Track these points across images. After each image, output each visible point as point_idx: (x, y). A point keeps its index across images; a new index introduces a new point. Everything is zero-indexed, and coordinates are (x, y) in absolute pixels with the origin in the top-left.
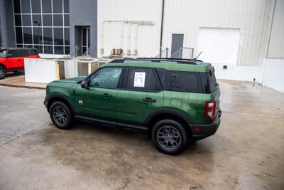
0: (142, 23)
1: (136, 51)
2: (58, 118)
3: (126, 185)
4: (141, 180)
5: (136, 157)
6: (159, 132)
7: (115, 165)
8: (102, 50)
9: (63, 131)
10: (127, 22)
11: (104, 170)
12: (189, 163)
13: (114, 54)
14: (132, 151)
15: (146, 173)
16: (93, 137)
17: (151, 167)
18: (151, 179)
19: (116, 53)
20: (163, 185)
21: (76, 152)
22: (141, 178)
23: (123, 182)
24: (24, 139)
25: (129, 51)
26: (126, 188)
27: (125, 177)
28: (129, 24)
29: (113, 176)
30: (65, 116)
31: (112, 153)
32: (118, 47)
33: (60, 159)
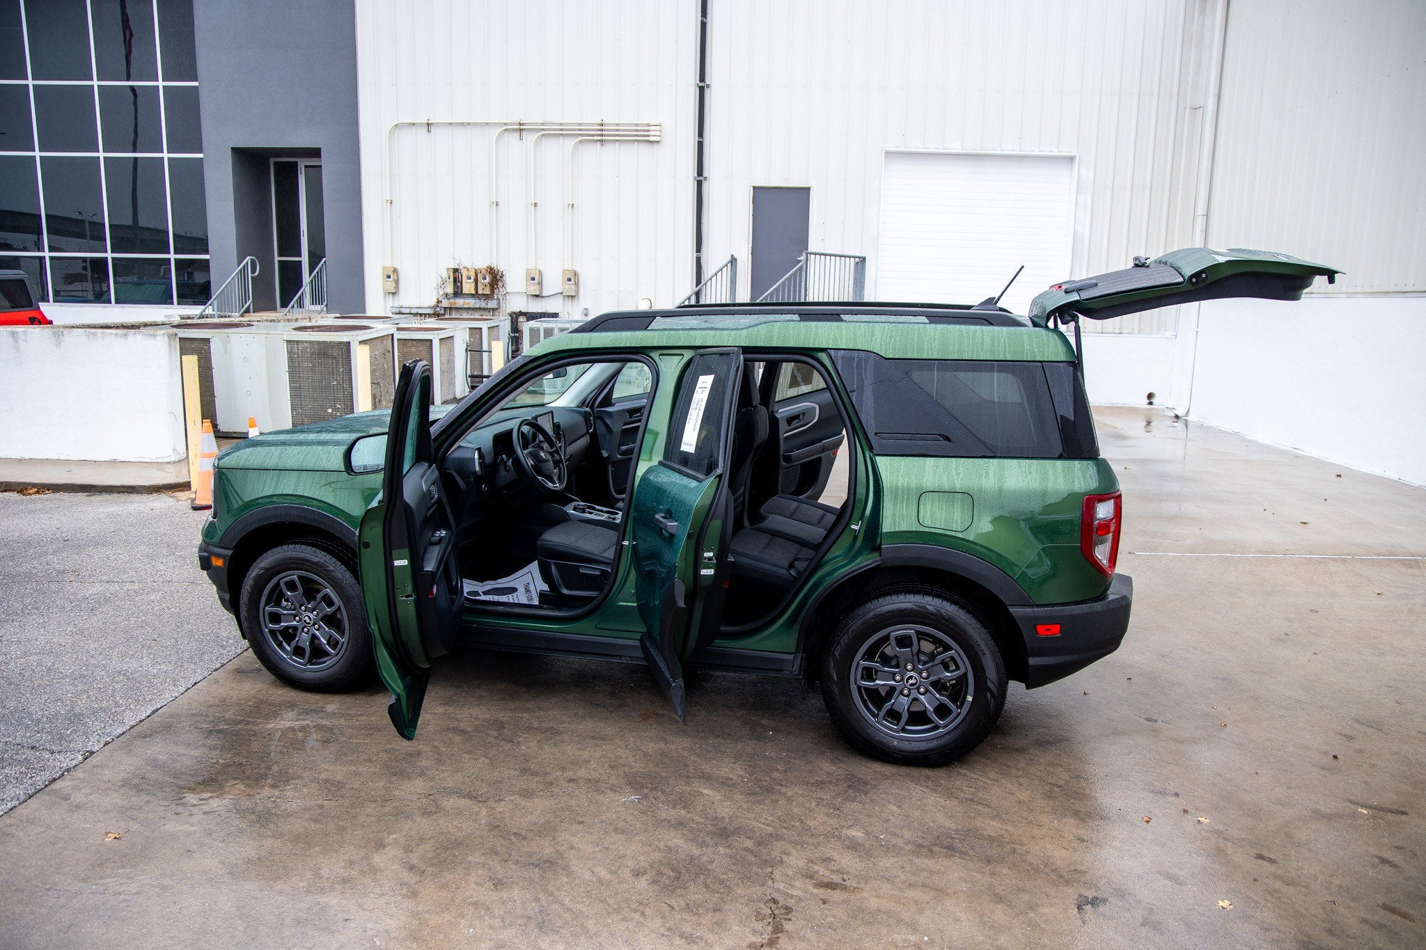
0: (601, 136)
1: (573, 278)
2: (289, 634)
3: (778, 929)
4: (836, 895)
5: (764, 791)
6: (859, 662)
7: (676, 840)
8: (392, 275)
9: (332, 704)
10: (521, 130)
11: (637, 874)
12: (1024, 795)
13: (458, 293)
14: (731, 769)
15: (849, 861)
16: (504, 716)
17: (857, 834)
18: (886, 888)
19: (468, 287)
20: (949, 904)
21: (450, 803)
22: (831, 886)
23: (759, 917)
24: (127, 764)
25: (536, 278)
26: (783, 942)
27: (756, 891)
28: (530, 138)
29: (695, 893)
30: (332, 621)
31: (635, 783)
32: (475, 259)
33: (380, 845)
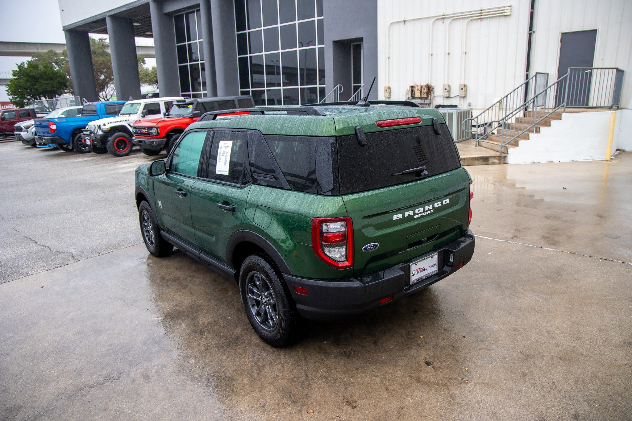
0: (480, 16)
1: (464, 88)
3: (103, 383)
6: (248, 285)
8: (388, 90)
10: (443, 18)
11: (110, 345)
13: (413, 97)
15: (169, 370)
18: (158, 386)
19: (417, 94)
23: (107, 376)
25: (448, 89)
27: (124, 367)
28: (447, 22)
29: (110, 359)
32: (422, 81)
